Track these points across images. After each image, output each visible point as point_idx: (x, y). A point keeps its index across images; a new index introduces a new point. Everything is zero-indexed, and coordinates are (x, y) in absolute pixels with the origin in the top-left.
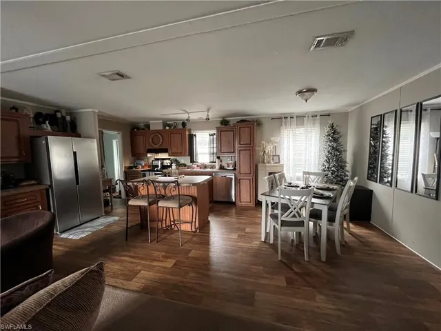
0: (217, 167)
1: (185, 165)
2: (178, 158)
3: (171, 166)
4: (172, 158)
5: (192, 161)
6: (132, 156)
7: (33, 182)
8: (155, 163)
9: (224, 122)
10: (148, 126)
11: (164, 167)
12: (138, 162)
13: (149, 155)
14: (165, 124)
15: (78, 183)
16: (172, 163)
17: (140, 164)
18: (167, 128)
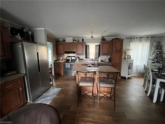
0: (100, 60)
1: (82, 59)
2: (79, 56)
3: (75, 60)
4: (77, 56)
5: (86, 57)
6: (56, 55)
7: (14, 72)
8: (68, 58)
9: (103, 39)
11: (72, 60)
12: (59, 57)
13: (65, 54)
14: (74, 40)
15: (40, 71)
17: (60, 59)
18: (75, 42)
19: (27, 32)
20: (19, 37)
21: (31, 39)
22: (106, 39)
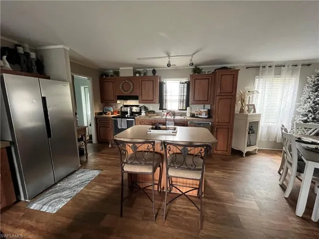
0: (188, 115)
1: (153, 112)
2: (146, 105)
3: (140, 113)
4: (141, 105)
5: (161, 108)
6: (102, 102)
8: (124, 109)
9: (197, 70)
10: (117, 73)
11: (132, 114)
12: (106, 108)
13: (118, 102)
14: (135, 72)
15: (49, 135)
16: (141, 110)
17: (109, 111)
18: (138, 75)
19: (27, 55)
20: (5, 63)
21: (35, 68)
22: (203, 71)
